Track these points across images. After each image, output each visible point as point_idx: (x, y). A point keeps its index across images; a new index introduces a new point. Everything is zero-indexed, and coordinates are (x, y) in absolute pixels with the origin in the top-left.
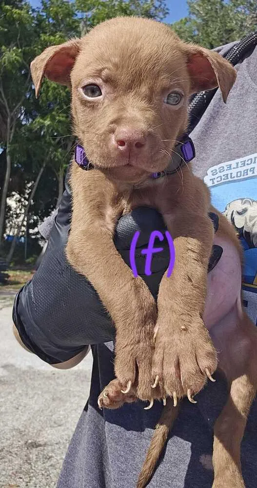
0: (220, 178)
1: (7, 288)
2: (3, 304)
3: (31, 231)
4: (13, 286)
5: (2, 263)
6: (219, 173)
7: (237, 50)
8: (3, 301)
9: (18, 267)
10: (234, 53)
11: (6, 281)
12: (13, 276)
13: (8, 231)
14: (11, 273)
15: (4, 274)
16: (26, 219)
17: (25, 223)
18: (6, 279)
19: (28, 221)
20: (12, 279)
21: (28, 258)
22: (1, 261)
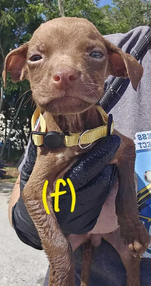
0: (144, 144)
4: (9, 180)
5: (1, 163)
6: (143, 139)
7: (147, 38)
10: (145, 41)
11: (3, 175)
15: (2, 171)
18: (3, 174)
22: (1, 162)
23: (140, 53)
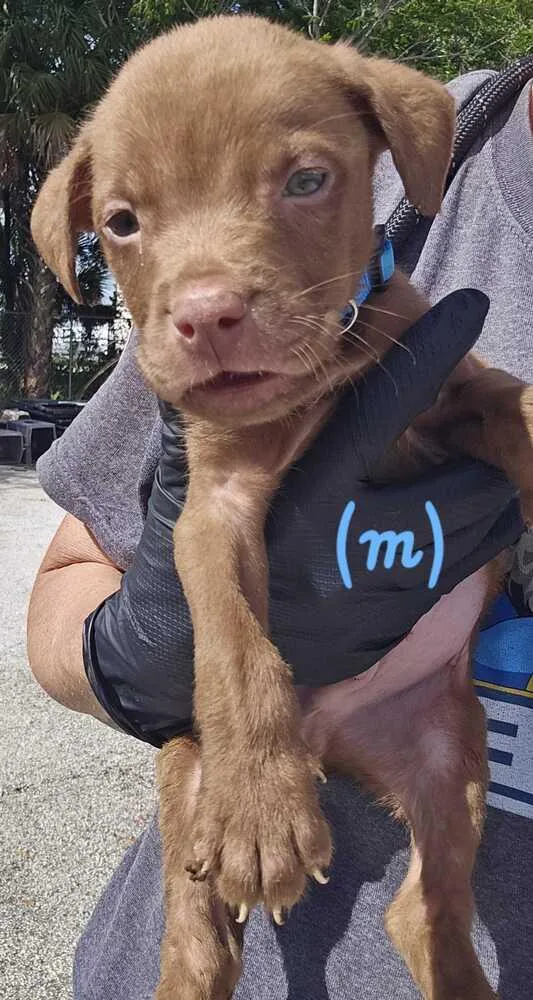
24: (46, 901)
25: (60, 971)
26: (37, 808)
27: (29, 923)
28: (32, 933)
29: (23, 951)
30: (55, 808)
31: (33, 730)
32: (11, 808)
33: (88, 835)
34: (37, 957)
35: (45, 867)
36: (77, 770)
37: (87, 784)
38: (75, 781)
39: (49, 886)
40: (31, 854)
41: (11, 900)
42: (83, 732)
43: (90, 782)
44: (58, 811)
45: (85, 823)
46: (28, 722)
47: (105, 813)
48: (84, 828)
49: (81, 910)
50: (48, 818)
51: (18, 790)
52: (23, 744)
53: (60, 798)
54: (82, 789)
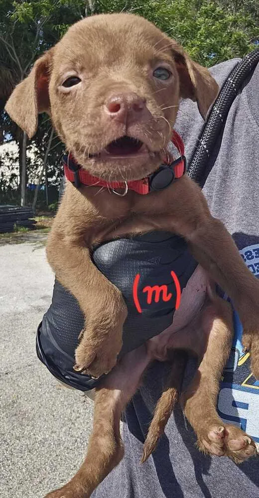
1: (35, 232)
2: (35, 246)
3: (50, 180)
4: (41, 230)
8: (34, 244)
9: (41, 213)
12: (40, 221)
13: (29, 181)
14: (37, 219)
15: (32, 221)
16: (45, 170)
17: (44, 173)
18: (34, 225)
19: (46, 171)
20: (39, 224)
21: (49, 204)
23: (218, 121)
24: (30, 413)
25: (43, 437)
26: (17, 379)
27: (25, 422)
28: (27, 425)
29: (26, 432)
30: (24, 378)
31: (7, 350)
32: (5, 381)
33: (41, 386)
34: (32, 433)
35: (26, 401)
36: (30, 363)
37: (36, 367)
38: (30, 367)
39: (30, 407)
40: (19, 397)
41: (16, 415)
42: (28, 348)
43: (36, 366)
44: (26, 379)
45: (38, 382)
46: (4, 347)
47: (45, 378)
48: (39, 384)
49: (45, 414)
50: (22, 382)
51: (7, 374)
52: (4, 356)
53: (25, 374)
54: (34, 370)
